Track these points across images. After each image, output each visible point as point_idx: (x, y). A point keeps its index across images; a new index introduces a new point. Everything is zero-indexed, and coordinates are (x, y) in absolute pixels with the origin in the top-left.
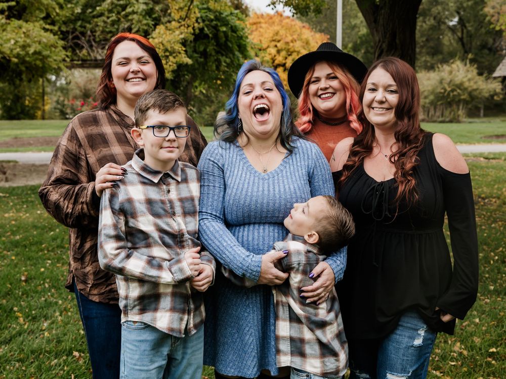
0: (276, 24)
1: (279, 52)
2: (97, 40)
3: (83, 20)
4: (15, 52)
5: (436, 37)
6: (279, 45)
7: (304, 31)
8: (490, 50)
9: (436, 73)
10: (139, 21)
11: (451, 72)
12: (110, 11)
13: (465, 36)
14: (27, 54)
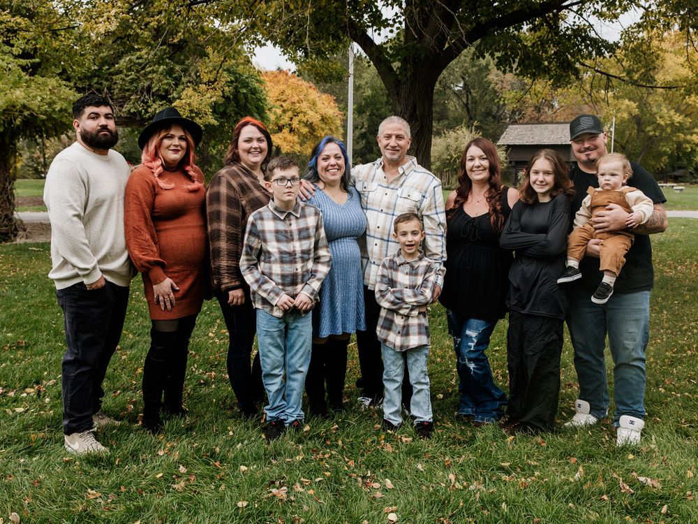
0: (281, 83)
1: (284, 111)
2: (115, 97)
3: (99, 76)
4: (43, 108)
5: (442, 102)
6: (284, 105)
7: (311, 91)
8: (494, 117)
9: (442, 139)
10: (160, 81)
11: (457, 139)
12: (129, 69)
13: (470, 102)
14: (54, 110)
